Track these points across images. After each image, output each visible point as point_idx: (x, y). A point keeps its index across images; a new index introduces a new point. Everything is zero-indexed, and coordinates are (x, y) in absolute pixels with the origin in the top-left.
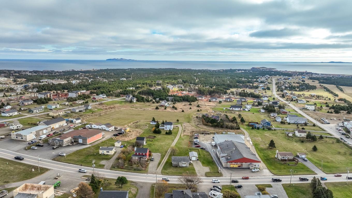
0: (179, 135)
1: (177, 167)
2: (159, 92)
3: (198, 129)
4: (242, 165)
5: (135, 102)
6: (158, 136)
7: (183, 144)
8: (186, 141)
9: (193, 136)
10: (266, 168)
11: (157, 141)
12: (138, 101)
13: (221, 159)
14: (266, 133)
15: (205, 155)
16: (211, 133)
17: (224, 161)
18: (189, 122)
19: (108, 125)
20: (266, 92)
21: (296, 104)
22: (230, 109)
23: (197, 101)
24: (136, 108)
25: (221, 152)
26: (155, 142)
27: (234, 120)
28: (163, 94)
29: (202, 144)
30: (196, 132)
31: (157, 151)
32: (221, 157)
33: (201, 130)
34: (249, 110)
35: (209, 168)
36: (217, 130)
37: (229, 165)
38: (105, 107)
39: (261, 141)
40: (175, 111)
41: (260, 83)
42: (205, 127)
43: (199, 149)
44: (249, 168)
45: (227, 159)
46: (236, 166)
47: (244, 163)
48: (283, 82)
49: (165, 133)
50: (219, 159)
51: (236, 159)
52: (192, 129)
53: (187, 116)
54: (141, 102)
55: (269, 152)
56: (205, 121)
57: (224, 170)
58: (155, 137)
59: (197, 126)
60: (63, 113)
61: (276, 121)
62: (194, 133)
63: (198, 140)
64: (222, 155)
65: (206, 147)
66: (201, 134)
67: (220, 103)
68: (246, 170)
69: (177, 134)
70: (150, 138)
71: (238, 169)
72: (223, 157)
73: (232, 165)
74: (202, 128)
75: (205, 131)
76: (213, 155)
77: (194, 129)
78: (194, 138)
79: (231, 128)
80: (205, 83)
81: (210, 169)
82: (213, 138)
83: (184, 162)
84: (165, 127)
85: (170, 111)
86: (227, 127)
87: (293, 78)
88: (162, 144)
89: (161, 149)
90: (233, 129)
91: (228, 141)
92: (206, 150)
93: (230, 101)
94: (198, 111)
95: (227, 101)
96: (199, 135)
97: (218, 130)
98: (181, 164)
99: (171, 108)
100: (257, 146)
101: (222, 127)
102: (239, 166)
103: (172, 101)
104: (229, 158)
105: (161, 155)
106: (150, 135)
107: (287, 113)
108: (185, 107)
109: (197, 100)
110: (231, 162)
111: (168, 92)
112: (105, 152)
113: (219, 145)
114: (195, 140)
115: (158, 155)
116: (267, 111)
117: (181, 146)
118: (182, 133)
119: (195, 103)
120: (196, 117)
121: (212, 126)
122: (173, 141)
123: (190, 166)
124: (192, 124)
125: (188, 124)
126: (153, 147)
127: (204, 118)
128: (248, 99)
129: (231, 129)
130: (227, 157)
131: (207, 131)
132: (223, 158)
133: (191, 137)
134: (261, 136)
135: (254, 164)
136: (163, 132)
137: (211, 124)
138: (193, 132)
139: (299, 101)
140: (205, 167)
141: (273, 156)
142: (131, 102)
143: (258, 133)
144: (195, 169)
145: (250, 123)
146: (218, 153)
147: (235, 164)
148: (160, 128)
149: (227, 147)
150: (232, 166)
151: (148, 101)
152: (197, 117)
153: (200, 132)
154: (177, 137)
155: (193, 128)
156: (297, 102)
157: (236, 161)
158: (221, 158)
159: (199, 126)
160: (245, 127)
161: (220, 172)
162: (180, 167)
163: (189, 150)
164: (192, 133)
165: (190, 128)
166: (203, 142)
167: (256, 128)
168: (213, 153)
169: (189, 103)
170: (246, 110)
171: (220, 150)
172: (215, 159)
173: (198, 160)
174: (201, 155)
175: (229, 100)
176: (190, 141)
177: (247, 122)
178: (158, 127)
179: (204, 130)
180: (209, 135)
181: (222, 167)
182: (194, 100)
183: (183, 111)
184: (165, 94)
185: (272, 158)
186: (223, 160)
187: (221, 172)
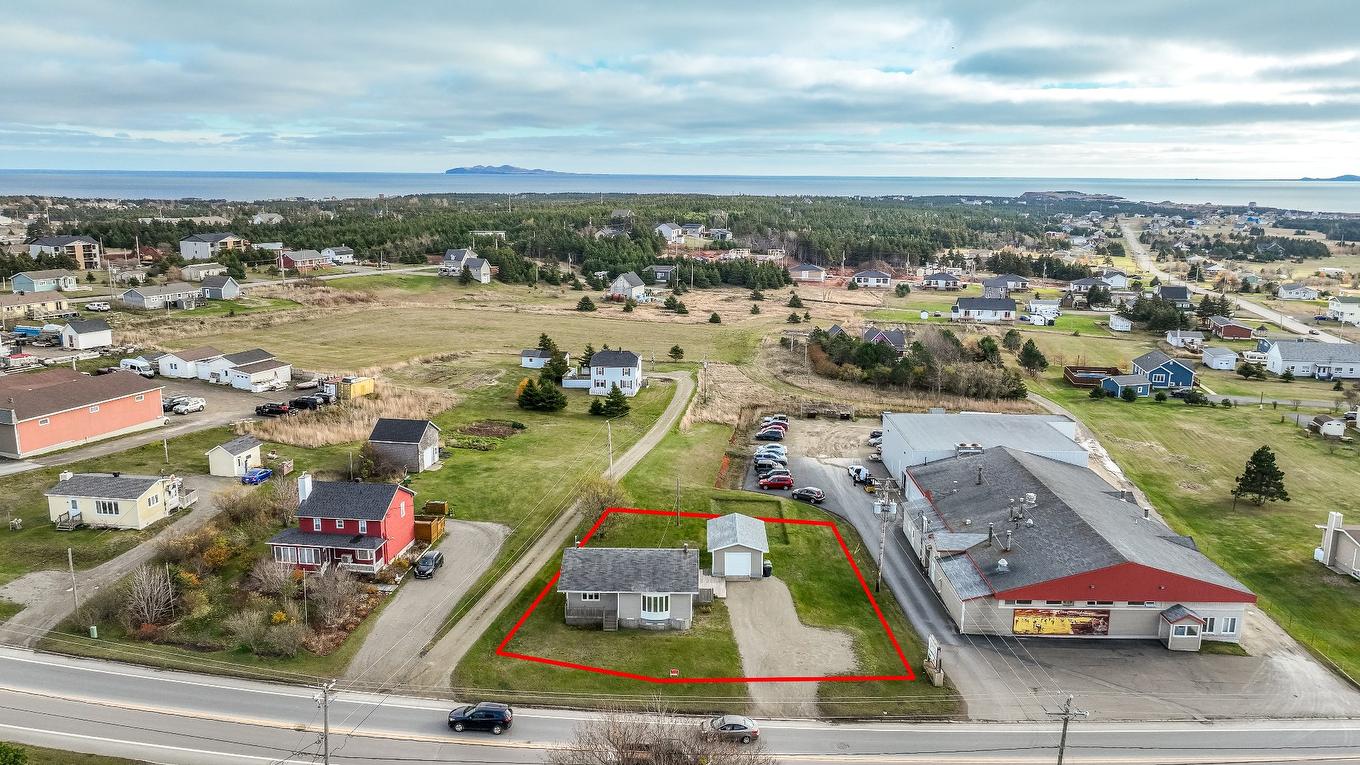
0: (666, 422)
1: (598, 627)
2: (612, 246)
3: (783, 395)
4: (1107, 619)
5: (485, 279)
6: (540, 426)
7: (683, 468)
8: (708, 451)
9: (751, 426)
10: (1287, 640)
11: (521, 448)
12: (501, 277)
13: (934, 570)
14: (1181, 416)
15: (818, 542)
16: (859, 415)
17: (967, 587)
18: (737, 363)
19: (253, 360)
20: (1108, 261)
21: (1271, 302)
22: (954, 316)
23: (791, 287)
24: (483, 303)
25: (937, 524)
26: (501, 456)
27: (986, 352)
28: (629, 254)
29: (807, 471)
30: (770, 410)
31: (485, 508)
32: (934, 554)
33: (805, 397)
34: (1051, 323)
35: (847, 640)
36: (893, 399)
37: (1005, 618)
38: (318, 295)
39: (1167, 459)
40: (678, 318)
41: (1072, 233)
42: (826, 385)
43: (783, 501)
44: (1160, 645)
45: (989, 573)
46: (1057, 625)
47: (1119, 607)
48: (1170, 233)
49: (586, 410)
50: (920, 569)
51: (1058, 576)
52: (751, 392)
53: (732, 339)
54: (517, 281)
55: (1255, 528)
56: (824, 355)
57: (964, 653)
58: (521, 427)
59: (781, 379)
60: (59, 306)
61: (1205, 365)
62: (759, 411)
63: (783, 448)
64: (944, 541)
65: (832, 486)
66: (799, 417)
67: (902, 295)
68: (1138, 660)
69: (658, 415)
70: (488, 433)
71: (1078, 652)
72: (948, 556)
73: (1031, 619)
74: (809, 391)
75: (823, 405)
76: (878, 542)
77: (765, 393)
78: (760, 438)
79: (974, 390)
80: (830, 227)
81: (856, 646)
82: (873, 441)
83: (659, 595)
84: (592, 381)
85: (651, 317)
86: (950, 389)
87: (1207, 223)
88: (543, 464)
89: (523, 500)
90: (987, 396)
91: (978, 451)
92: (830, 506)
93: (948, 289)
94: (794, 319)
95: (935, 288)
96: (792, 422)
97: (900, 401)
98: (629, 609)
99: (657, 308)
100: (1155, 489)
101: (922, 386)
102: (1086, 628)
103: (670, 284)
104: (1003, 562)
105: (510, 539)
106: (493, 417)
107: (1247, 332)
108: (727, 306)
109: (788, 281)
110: (1023, 596)
111: (656, 248)
112: (88, 509)
113: (916, 477)
114: (761, 447)
115: (490, 534)
116: (1144, 325)
117: (667, 482)
118: (688, 412)
119: (784, 293)
120: (777, 341)
121: (865, 382)
122: (624, 448)
123: (705, 622)
124: (754, 370)
125: (734, 368)
126: (475, 483)
127: (820, 342)
128: (1034, 283)
129: (976, 396)
130: (984, 556)
131: (838, 402)
132: (957, 565)
133: (741, 432)
134: (1161, 432)
135: (1202, 610)
136: (576, 406)
137: (858, 371)
138: (755, 407)
139: (1283, 293)
140: (817, 635)
141: (1292, 555)
142: (466, 279)
143: (1139, 418)
144: (742, 651)
145: (1074, 369)
146: (909, 528)
147: (1055, 609)
148: (567, 383)
149: (972, 490)
150: (1024, 625)
151: (552, 280)
152: (784, 343)
153: (798, 409)
154: (655, 428)
155: (758, 387)
156: (1275, 294)
157: (1058, 591)
158: (938, 560)
159: (789, 379)
160: (1051, 389)
161: (938, 679)
162: (622, 629)
163: (714, 507)
164: (747, 412)
165: (740, 388)
166: (811, 462)
167: (1112, 395)
168: (874, 524)
169: (750, 293)
170: (1037, 320)
171: (929, 504)
172: (892, 570)
173: (767, 572)
174: (792, 538)
175: (942, 283)
176: (730, 455)
177: (1054, 369)
178: (559, 380)
179: (818, 399)
180: (848, 424)
181: (948, 635)
182: (777, 278)
183: (715, 319)
184: (641, 253)
185: (1297, 569)
186: (956, 584)
187: (945, 677)
